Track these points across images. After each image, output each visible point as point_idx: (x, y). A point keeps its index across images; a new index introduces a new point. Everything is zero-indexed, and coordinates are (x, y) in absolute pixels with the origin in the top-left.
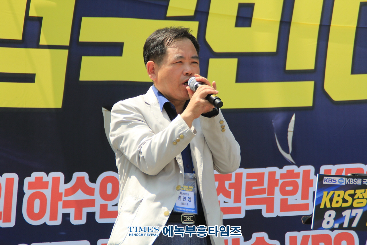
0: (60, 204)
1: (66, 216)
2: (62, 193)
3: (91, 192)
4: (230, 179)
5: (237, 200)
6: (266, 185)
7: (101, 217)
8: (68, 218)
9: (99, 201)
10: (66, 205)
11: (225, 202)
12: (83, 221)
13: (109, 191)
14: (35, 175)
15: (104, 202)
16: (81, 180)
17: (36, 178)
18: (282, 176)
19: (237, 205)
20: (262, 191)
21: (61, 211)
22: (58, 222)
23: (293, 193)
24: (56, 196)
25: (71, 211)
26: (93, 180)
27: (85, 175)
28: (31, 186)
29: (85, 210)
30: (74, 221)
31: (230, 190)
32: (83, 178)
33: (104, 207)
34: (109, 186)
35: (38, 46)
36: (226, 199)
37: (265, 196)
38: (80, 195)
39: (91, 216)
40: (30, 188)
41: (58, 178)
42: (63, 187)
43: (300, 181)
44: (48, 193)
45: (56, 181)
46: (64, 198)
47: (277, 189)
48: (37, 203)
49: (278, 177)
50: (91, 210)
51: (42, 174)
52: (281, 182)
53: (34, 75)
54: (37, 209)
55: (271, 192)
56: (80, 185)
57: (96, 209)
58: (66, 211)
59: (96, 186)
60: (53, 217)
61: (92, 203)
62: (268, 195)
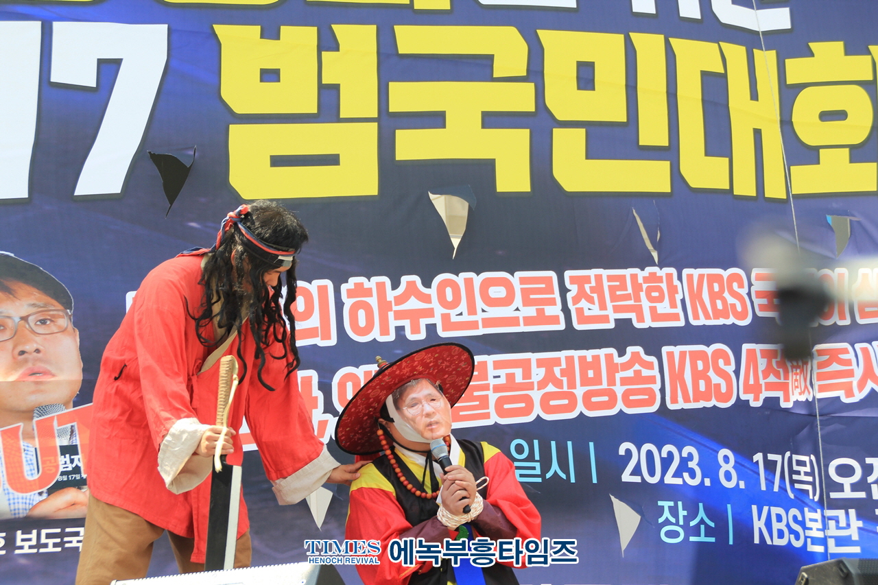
0: (391, 315)
1: (400, 330)
2: (391, 302)
3: (427, 299)
4: (590, 282)
5: (603, 306)
6: (630, 290)
7: (444, 329)
8: (402, 333)
9: (439, 310)
10: (399, 316)
11: (589, 309)
12: (422, 335)
13: (449, 297)
14: (353, 281)
15: (446, 311)
16: (411, 285)
17: (356, 284)
18: (646, 280)
19: (603, 313)
20: (627, 297)
21: (393, 323)
22: (391, 337)
23: (660, 299)
24: (384, 306)
25: (406, 323)
26: (427, 284)
27: (416, 279)
28: (351, 294)
29: (423, 322)
30: (411, 336)
31: (592, 295)
32: (414, 282)
33: (446, 318)
34: (449, 291)
35: (338, 120)
36: (591, 306)
37: (631, 302)
38: (413, 304)
39: (431, 328)
40: (349, 296)
41: (384, 284)
42: (391, 295)
43: (664, 286)
44: (373, 301)
45: (381, 286)
46: (395, 308)
47: (643, 295)
48: (362, 314)
49: (640, 280)
50: (430, 321)
51: (362, 279)
52: (645, 286)
53: (338, 156)
54: (362, 322)
55: (638, 299)
56: (411, 290)
57: (437, 320)
58: (400, 323)
59: (433, 291)
60: (384, 331)
61: (430, 313)
62: (635, 302)
